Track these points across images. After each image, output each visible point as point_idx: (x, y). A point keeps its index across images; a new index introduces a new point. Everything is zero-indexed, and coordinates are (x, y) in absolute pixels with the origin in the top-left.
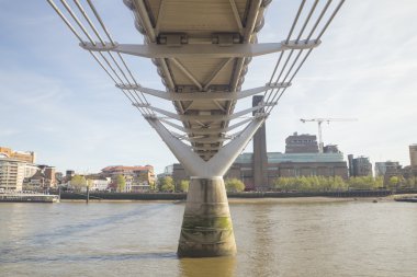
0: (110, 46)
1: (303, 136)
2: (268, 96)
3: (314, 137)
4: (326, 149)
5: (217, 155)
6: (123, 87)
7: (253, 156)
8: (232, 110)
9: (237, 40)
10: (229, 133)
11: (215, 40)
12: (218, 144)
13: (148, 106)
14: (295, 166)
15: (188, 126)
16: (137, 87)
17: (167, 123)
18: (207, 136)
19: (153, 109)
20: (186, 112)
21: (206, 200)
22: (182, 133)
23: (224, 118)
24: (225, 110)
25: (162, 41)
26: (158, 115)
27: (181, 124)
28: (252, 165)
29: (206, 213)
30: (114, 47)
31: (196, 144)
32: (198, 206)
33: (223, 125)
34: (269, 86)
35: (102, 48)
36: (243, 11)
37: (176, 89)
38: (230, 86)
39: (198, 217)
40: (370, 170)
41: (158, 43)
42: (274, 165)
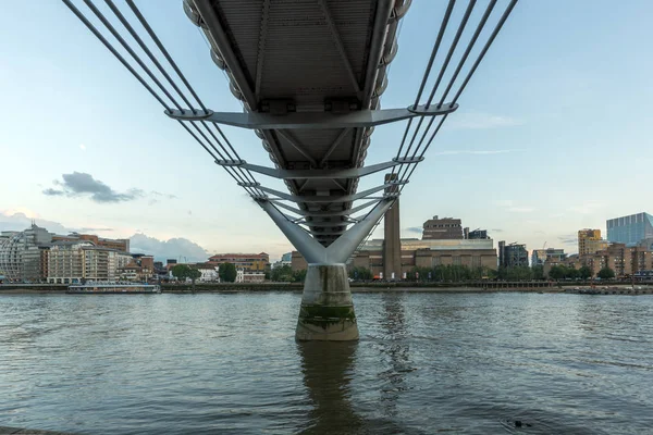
0: (203, 114)
1: (444, 220)
4: (473, 235)
5: (338, 241)
6: (224, 163)
7: (384, 242)
8: (355, 187)
9: (354, 107)
10: (354, 216)
11: (328, 106)
12: (341, 228)
13: (257, 185)
14: (434, 254)
15: (305, 208)
16: (241, 164)
17: (278, 204)
18: (327, 220)
19: (263, 189)
20: (300, 191)
21: (325, 289)
22: (298, 216)
23: (346, 199)
24: (347, 188)
25: (264, 108)
26: (271, 196)
27: (295, 205)
28: (383, 253)
29: (326, 302)
30: (208, 115)
31: (314, 229)
32: (317, 295)
33: (345, 206)
34: (397, 161)
35: (194, 116)
36: (360, 69)
37: (287, 163)
38: (348, 157)
39: (316, 306)
40: (526, 259)
41: (260, 111)
42: (408, 252)
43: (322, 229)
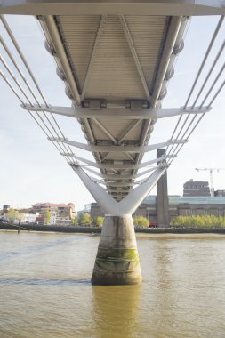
0: (45, 107)
2: (169, 150)
3: (207, 183)
4: (216, 194)
5: (127, 197)
6: (54, 140)
7: (157, 198)
8: (140, 160)
9: (145, 106)
10: (137, 179)
11: (128, 105)
12: (128, 188)
13: (72, 155)
14: (192, 207)
15: (104, 173)
16: (64, 140)
17: (88, 169)
18: (119, 181)
19: (77, 158)
20: (103, 161)
21: (117, 235)
22: (100, 178)
23: (133, 167)
24: (134, 160)
25: (86, 105)
26: (81, 163)
27: (98, 170)
28: (156, 205)
29: (117, 246)
30: (48, 108)
31: (110, 188)
32: (111, 239)
33: (132, 172)
34: (170, 142)
35: (39, 108)
36: (150, 83)
37: (96, 142)
38: (139, 142)
39: (110, 248)
41: (83, 106)
42: (174, 206)
43: (115, 188)
